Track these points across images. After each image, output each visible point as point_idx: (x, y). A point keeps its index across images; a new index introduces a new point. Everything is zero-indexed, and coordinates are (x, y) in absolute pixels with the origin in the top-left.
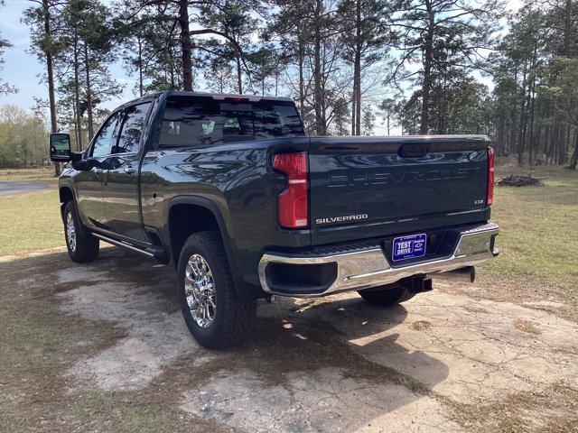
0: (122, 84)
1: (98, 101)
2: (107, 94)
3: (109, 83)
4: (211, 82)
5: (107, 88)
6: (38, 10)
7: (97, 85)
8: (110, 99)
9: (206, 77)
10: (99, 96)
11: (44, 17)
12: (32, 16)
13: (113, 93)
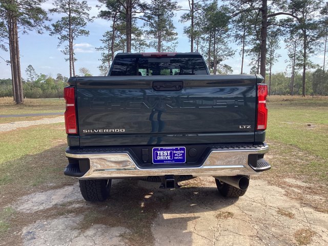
0: (235, 50)
1: (221, 60)
2: (226, 56)
3: (228, 50)
4: (289, 44)
5: (226, 53)
6: (188, 15)
7: (221, 51)
8: (228, 59)
9: (285, 41)
10: (222, 57)
11: (191, 18)
12: (185, 18)
13: (230, 55)
